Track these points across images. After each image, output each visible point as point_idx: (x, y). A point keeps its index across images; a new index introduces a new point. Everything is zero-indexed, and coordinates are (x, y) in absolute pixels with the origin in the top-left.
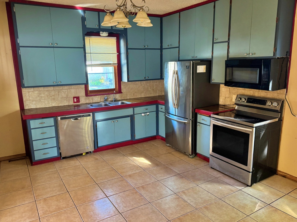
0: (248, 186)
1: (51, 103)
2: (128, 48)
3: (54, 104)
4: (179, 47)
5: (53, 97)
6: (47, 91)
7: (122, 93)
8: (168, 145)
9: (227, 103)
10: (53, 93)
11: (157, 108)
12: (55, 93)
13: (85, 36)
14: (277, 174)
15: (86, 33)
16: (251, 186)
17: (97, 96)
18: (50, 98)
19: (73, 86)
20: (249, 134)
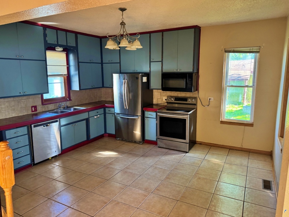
0: (187, 152)
1: (11, 114)
2: (79, 61)
3: (14, 115)
4: (120, 63)
5: (13, 108)
6: (7, 101)
7: (71, 100)
8: (118, 139)
9: (159, 103)
10: (13, 103)
11: (105, 111)
12: (15, 103)
13: (46, 50)
14: (196, 144)
15: (47, 47)
16: (188, 152)
17: (52, 104)
18: (10, 109)
19: (31, 97)
20: (186, 119)
